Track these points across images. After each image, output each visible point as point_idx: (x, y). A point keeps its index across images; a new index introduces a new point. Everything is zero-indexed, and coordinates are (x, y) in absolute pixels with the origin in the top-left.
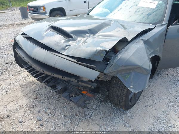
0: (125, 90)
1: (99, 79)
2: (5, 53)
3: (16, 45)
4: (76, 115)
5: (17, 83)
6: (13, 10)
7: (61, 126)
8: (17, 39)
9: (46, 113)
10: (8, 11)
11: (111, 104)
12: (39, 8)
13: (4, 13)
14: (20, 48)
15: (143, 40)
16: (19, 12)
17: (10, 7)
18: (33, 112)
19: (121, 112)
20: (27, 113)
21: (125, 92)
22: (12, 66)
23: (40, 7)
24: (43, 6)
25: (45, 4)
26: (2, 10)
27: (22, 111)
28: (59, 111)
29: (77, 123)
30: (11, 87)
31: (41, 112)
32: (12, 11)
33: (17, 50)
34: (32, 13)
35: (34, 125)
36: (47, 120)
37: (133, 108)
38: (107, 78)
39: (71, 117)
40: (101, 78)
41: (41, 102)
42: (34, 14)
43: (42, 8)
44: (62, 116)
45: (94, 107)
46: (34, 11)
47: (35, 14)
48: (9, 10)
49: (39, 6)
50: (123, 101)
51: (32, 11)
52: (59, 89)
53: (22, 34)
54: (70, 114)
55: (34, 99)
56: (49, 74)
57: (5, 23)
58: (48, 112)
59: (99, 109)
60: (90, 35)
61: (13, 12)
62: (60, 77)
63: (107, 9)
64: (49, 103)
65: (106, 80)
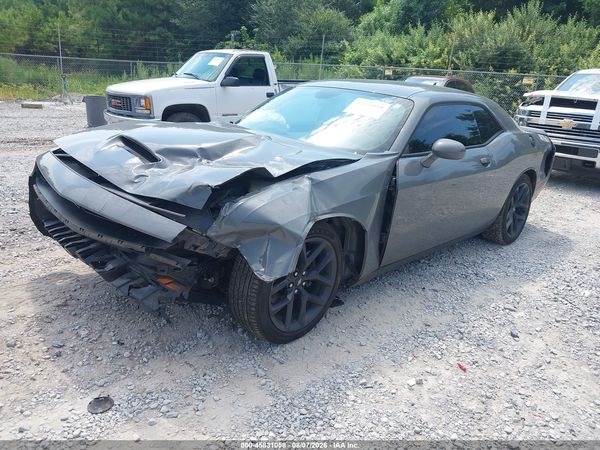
0: (256, 282)
1: (197, 251)
2: (15, 207)
3: (37, 177)
4: (148, 344)
5: (26, 274)
6: (68, 101)
7: (105, 360)
8: (43, 163)
9: (78, 335)
10: (54, 103)
11: (243, 332)
12: (133, 101)
13: (40, 107)
14: (46, 184)
15: (311, 179)
16: (82, 108)
17: (60, 92)
18: (46, 331)
19: (259, 349)
20: (31, 332)
21: (256, 287)
22: (22, 236)
23: (139, 98)
24: (145, 98)
25: (153, 92)
26: (35, 100)
27: (21, 326)
28: (112, 334)
29: (145, 359)
30: (8, 278)
31: (66, 332)
32: (66, 104)
33: (38, 188)
34: (115, 114)
35: (41, 354)
36: (74, 346)
37: (294, 343)
38: (216, 250)
39: (133, 347)
40: (202, 247)
41: (73, 313)
42: (119, 115)
43: (143, 101)
44: (115, 343)
45: (199, 335)
46: (120, 108)
47: (122, 115)
48: (56, 100)
49: (134, 96)
50: (253, 309)
51: (115, 107)
52: (107, 269)
53: (55, 152)
54: (135, 341)
55: (58, 306)
56: (94, 235)
57: (35, 135)
58: (83, 333)
59: (209, 338)
60: (201, 160)
61: (68, 107)
62: (113, 241)
63: (277, 114)
64: (92, 318)
65: (214, 256)
